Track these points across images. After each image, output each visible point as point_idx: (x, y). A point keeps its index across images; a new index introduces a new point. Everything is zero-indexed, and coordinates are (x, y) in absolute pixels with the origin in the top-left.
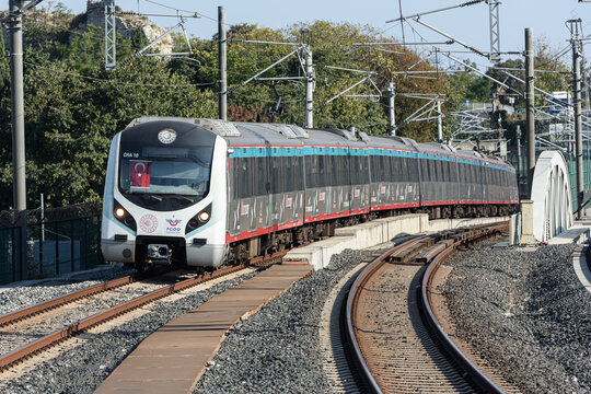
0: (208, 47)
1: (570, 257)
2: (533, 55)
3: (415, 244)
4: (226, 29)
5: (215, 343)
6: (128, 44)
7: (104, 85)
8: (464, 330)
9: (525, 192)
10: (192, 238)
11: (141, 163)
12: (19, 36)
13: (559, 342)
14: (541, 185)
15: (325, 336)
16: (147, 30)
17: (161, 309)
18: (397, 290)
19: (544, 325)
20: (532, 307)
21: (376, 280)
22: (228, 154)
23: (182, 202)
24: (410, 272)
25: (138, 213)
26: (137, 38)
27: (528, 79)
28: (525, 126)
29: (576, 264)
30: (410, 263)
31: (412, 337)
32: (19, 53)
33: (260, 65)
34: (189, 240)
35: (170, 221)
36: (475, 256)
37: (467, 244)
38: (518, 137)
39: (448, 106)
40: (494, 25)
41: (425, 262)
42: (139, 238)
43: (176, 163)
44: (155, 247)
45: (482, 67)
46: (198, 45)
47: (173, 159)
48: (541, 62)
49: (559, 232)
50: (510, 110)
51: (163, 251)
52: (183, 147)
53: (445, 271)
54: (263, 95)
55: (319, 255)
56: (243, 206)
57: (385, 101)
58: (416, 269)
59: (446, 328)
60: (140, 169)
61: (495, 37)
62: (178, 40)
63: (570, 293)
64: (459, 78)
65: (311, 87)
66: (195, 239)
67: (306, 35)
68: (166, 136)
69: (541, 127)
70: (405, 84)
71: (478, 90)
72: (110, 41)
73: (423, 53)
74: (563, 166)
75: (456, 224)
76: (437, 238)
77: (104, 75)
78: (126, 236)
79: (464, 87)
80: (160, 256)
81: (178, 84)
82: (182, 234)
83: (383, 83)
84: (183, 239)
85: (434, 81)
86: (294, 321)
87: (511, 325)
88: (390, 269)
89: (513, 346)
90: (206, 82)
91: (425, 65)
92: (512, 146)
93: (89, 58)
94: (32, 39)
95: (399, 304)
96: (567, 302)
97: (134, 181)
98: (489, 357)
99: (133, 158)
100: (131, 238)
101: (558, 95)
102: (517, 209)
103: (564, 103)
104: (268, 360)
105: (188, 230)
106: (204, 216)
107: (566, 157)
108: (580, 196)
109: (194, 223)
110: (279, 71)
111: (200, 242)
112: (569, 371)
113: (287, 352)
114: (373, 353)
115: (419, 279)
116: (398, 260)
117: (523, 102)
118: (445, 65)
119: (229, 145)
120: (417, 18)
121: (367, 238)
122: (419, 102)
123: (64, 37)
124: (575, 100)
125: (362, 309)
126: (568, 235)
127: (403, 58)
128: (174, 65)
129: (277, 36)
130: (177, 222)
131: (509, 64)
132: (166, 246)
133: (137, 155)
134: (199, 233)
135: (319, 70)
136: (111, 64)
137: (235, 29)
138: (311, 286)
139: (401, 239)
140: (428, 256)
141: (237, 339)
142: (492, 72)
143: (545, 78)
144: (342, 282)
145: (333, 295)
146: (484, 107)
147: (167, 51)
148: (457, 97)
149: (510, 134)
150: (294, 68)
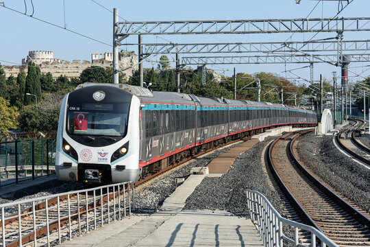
0: (231, 79)
1: (332, 138)
2: (322, 82)
3: (288, 134)
4: (236, 74)
5: (232, 162)
6: (209, 78)
7: (202, 89)
8: (302, 158)
9: (319, 120)
10: (115, 165)
11: (81, 114)
12: (179, 75)
13: (329, 162)
14: (324, 118)
15: (263, 160)
16: (214, 74)
17: (217, 152)
18: (283, 147)
19: (324, 158)
20: (321, 152)
21: (277, 145)
22: (141, 108)
23: (109, 141)
24: (287, 142)
25: (79, 148)
26: (211, 76)
27: (321, 89)
28: (320, 102)
29: (334, 140)
30: (287, 140)
31: (287, 160)
32: (179, 80)
33: (246, 84)
34: (113, 166)
35: (100, 154)
36: (305, 138)
37: (303, 135)
38: (318, 105)
39: (298, 96)
40: (312, 73)
41: (291, 140)
42: (79, 164)
43: (105, 114)
44: (89, 172)
45: (308, 85)
46: (228, 78)
47: (103, 112)
48: (324, 84)
49: (329, 132)
50: (315, 97)
51: (95, 174)
52: (109, 103)
53: (297, 142)
54: (246, 93)
55: (261, 137)
56: (154, 142)
57: (280, 94)
58: (288, 141)
59: (297, 158)
60: (81, 118)
61: (312, 77)
62: (223, 77)
63: (332, 149)
64: (301, 88)
65: (260, 90)
66: (117, 166)
67: (259, 76)
68: (98, 96)
69: (324, 102)
70: (286, 90)
71: (307, 91)
72: (204, 77)
73: (291, 81)
74: (330, 113)
75: (300, 129)
76: (294, 133)
77: (202, 86)
78: (71, 164)
79: (302, 91)
80: (93, 178)
81: (222, 89)
82: (108, 162)
83: (280, 89)
84: (109, 166)
85: (294, 89)
86: (254, 156)
87: (315, 157)
88: (281, 142)
89: (316, 163)
90: (230, 89)
91: (292, 84)
92: (316, 107)
93: (198, 82)
94: (183, 76)
95: (283, 151)
96: (332, 151)
97: (77, 126)
98: (309, 166)
99: (76, 110)
100: (75, 165)
101: (329, 93)
102: (317, 125)
103: (331, 95)
104: (247, 166)
105: (113, 160)
106: (124, 150)
107: (331, 110)
108: (335, 122)
109: (117, 155)
110: (250, 86)
111: (121, 168)
112: (332, 170)
113: (252, 164)
114: (277, 165)
115: (289, 144)
116: (283, 139)
117: (319, 95)
118: (297, 84)
119: (142, 102)
120: (290, 71)
121: (275, 132)
122: (290, 95)
123: (191, 76)
124: (334, 94)
125: (273, 152)
126: (332, 132)
127: (286, 82)
128: (221, 84)
129: (250, 76)
130: (105, 154)
131: (315, 84)
132: (97, 171)
133: (78, 109)
134: (120, 162)
135: (262, 85)
136: (204, 84)
137: (238, 74)
138: (259, 146)
139: (284, 133)
140: (292, 138)
141: (238, 160)
142: (310, 86)
143: (325, 88)
144: (268, 145)
145: (265, 148)
146: (308, 96)
147: (219, 80)
148: (300, 94)
149: (315, 104)
150: (255, 85)
